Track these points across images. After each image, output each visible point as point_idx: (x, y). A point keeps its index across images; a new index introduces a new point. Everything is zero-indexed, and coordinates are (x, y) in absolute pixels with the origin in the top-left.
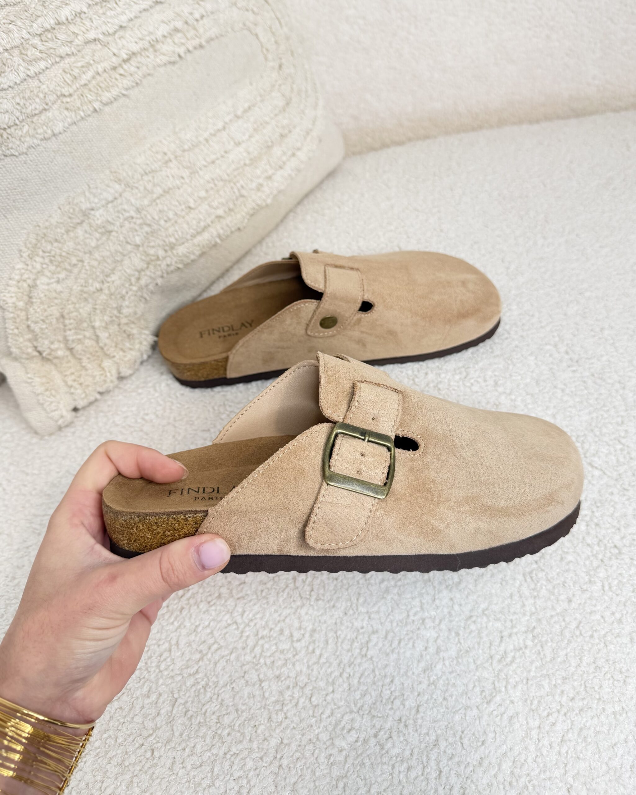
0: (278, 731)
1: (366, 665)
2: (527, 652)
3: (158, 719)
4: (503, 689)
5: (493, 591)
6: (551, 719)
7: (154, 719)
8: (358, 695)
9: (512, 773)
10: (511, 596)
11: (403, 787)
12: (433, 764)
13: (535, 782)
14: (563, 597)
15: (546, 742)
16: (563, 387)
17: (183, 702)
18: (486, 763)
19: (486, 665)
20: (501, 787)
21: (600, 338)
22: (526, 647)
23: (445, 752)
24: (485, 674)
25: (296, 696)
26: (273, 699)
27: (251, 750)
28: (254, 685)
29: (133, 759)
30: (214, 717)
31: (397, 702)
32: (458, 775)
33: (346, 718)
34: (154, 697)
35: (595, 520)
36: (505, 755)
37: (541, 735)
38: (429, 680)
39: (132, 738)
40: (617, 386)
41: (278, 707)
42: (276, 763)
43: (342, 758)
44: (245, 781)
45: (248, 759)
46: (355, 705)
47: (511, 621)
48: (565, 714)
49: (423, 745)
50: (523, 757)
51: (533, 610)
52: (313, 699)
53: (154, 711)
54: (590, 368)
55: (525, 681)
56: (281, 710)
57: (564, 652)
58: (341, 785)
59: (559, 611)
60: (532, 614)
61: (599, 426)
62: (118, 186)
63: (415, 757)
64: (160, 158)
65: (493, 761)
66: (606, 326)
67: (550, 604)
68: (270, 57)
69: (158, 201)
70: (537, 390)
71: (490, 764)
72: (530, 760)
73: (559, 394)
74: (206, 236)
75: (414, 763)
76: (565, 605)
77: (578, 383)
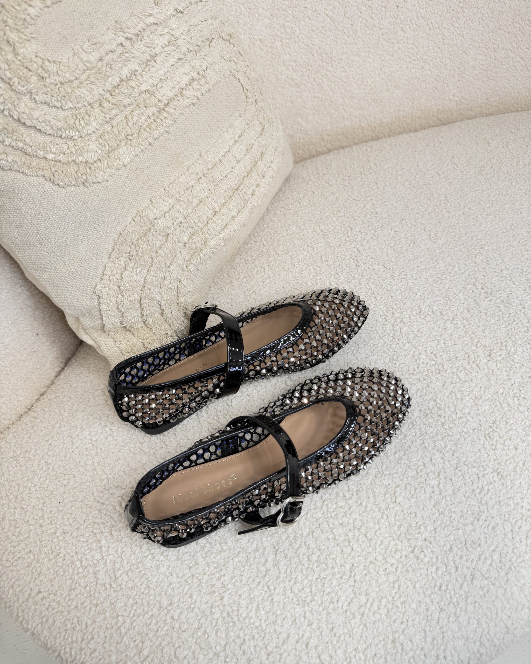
0: (349, 559)
1: (397, 508)
2: (496, 484)
3: (267, 564)
4: (486, 510)
5: (468, 449)
6: (518, 524)
7: (264, 565)
8: (396, 528)
9: (500, 561)
10: (479, 450)
11: (436, 581)
12: (451, 563)
13: (515, 565)
14: (511, 447)
15: (518, 539)
16: (486, 311)
17: (282, 550)
18: (483, 558)
19: (473, 496)
20: (496, 571)
21: (502, 277)
22: (495, 482)
23: (457, 555)
24: (473, 502)
25: (357, 535)
26: (342, 539)
27: (334, 574)
28: (327, 532)
29: (256, 593)
30: (305, 557)
31: (422, 528)
32: (468, 568)
33: (392, 544)
34: (261, 551)
35: (523, 396)
36: (494, 551)
37: (514, 535)
38: (439, 511)
39: (251, 580)
40: (520, 307)
41: (346, 544)
42: (352, 580)
43: (394, 570)
44: (334, 594)
45: (333, 580)
46: (396, 535)
47: (483, 466)
48: (526, 520)
49: (443, 553)
50: (505, 551)
51: (495, 457)
52: (368, 535)
53: (263, 560)
54: (500, 297)
55: (498, 503)
56: (349, 545)
57: (518, 482)
58: (396, 586)
59: (510, 456)
60: (495, 460)
61: (514, 334)
62: (170, 200)
63: (439, 561)
64: (194, 176)
65: (487, 555)
66: (503, 268)
67: (504, 452)
68: (249, 95)
69: (196, 209)
70: (469, 316)
71: (486, 557)
72: (510, 552)
73: (484, 316)
74: (227, 231)
75: (440, 565)
76: (514, 452)
77: (494, 308)
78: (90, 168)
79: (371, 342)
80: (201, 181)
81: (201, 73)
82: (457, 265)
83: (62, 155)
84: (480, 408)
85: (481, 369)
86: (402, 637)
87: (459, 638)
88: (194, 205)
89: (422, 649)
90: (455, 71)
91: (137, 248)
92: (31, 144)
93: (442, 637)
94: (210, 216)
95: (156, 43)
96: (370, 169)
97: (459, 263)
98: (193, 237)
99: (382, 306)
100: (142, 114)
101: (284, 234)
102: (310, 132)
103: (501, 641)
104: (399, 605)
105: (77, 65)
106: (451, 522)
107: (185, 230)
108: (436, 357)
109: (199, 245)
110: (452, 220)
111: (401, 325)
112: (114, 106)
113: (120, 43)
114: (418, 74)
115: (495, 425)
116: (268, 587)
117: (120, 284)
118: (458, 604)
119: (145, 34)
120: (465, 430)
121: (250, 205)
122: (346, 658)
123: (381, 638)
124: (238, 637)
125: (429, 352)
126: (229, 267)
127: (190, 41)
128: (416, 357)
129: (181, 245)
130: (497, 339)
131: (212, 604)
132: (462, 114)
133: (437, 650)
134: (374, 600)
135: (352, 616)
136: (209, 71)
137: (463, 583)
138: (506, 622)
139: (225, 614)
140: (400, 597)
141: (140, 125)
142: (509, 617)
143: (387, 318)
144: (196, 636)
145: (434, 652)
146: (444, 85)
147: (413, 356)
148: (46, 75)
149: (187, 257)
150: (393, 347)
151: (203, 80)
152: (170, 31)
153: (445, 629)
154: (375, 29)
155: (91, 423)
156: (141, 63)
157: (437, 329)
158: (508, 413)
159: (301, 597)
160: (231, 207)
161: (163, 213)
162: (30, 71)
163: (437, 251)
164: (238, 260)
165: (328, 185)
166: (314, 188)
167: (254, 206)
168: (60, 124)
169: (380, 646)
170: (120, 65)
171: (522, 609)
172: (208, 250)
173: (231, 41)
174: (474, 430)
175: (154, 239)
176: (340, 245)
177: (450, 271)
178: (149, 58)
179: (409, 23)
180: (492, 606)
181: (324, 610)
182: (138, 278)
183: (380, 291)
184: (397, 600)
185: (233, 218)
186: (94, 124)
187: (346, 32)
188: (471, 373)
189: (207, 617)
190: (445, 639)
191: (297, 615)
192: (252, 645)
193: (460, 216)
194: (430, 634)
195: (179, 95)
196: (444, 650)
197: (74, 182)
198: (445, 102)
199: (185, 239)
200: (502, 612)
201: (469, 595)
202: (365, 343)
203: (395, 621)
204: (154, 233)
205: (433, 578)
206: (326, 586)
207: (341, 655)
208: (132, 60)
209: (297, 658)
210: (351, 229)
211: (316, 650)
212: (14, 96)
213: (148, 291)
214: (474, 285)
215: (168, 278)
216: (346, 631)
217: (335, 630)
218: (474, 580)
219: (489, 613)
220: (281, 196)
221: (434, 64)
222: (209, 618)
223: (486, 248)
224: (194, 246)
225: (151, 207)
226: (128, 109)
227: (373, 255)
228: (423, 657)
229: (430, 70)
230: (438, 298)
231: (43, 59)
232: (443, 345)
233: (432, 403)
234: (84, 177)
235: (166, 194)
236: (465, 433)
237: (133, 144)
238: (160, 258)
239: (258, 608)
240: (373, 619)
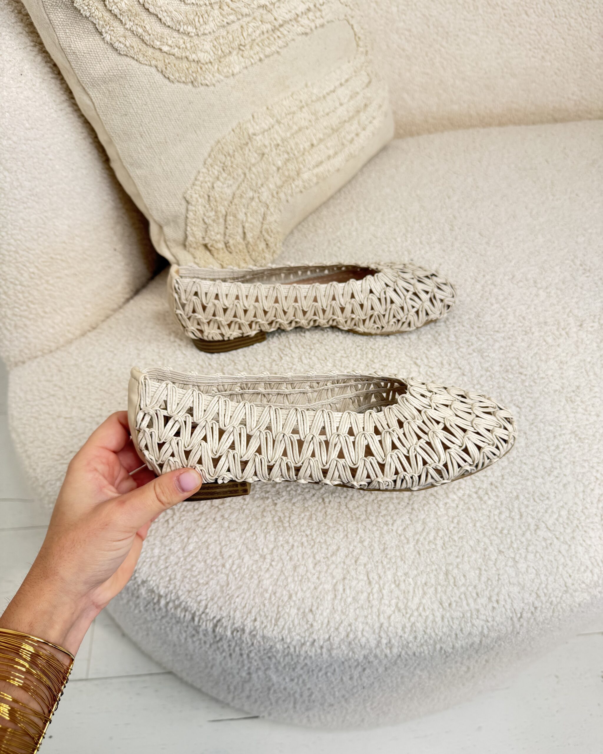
2: (572, 446)
4: (558, 467)
6: (591, 487)
9: (568, 518)
10: (559, 411)
11: (497, 523)
12: (516, 510)
14: (593, 413)
15: (588, 500)
18: (550, 511)
19: (546, 452)
23: (523, 503)
24: (546, 458)
32: (533, 518)
36: (562, 507)
37: (585, 496)
42: (410, 507)
43: (454, 505)
47: (560, 426)
49: (508, 499)
51: (574, 420)
55: (572, 463)
58: (456, 521)
59: (591, 422)
60: (574, 423)
62: (271, 120)
63: (504, 506)
64: (297, 103)
65: (555, 510)
67: (585, 417)
68: (361, 43)
69: (295, 136)
71: (553, 512)
72: (579, 511)
73: (579, 290)
74: (321, 169)
75: (503, 509)
76: (595, 418)
78: (201, 68)
80: (304, 110)
83: (176, 49)
85: (570, 336)
86: (455, 571)
87: (514, 584)
88: (293, 131)
89: (475, 587)
90: (577, 66)
92: (150, 32)
93: (497, 578)
94: (307, 148)
96: (474, 148)
98: (288, 164)
100: (258, 27)
102: (414, 111)
104: (456, 539)
106: (520, 472)
107: (281, 154)
109: (292, 174)
112: (233, 12)
114: (537, 64)
115: (578, 391)
116: (323, 500)
117: (210, 194)
118: (518, 549)
120: (546, 390)
121: (347, 151)
122: (395, 581)
123: (434, 567)
124: (288, 542)
128: (503, 318)
129: (275, 168)
133: (490, 591)
134: (430, 530)
135: (406, 541)
136: (325, 7)
137: (526, 531)
138: (566, 579)
139: (276, 519)
140: (458, 532)
141: (253, 38)
142: (570, 576)
144: (244, 537)
145: (487, 593)
146: (564, 80)
147: (500, 316)
149: (279, 183)
151: (318, 14)
153: (501, 572)
157: (528, 295)
159: (355, 514)
160: (329, 145)
161: (262, 130)
164: (324, 213)
167: (351, 154)
168: (180, 18)
169: (431, 575)
171: (585, 571)
172: (301, 183)
174: (555, 392)
175: (250, 154)
179: (535, 6)
180: (553, 560)
181: (377, 530)
182: (228, 191)
184: (455, 535)
185: (329, 157)
186: (212, 24)
188: (559, 339)
189: (257, 519)
190: (500, 582)
191: (349, 530)
192: (300, 551)
194: (485, 573)
195: (294, 21)
196: (498, 594)
197: (183, 79)
198: (563, 100)
199: (280, 163)
200: (563, 569)
201: (531, 543)
203: (450, 554)
204: (251, 149)
205: (495, 521)
206: (382, 508)
207: (390, 577)
209: (345, 572)
211: (365, 567)
213: (234, 208)
214: (573, 261)
216: (398, 554)
217: (387, 551)
218: (538, 530)
219: (549, 566)
221: (555, 55)
222: (260, 521)
223: (590, 231)
224: (287, 173)
225: (252, 121)
226: (245, 19)
228: (474, 595)
229: (551, 62)
230: (533, 268)
232: (533, 310)
233: (514, 361)
234: (194, 76)
235: (269, 114)
236: (547, 393)
237: (244, 55)
238: (253, 176)
239: (311, 517)
240: (428, 548)
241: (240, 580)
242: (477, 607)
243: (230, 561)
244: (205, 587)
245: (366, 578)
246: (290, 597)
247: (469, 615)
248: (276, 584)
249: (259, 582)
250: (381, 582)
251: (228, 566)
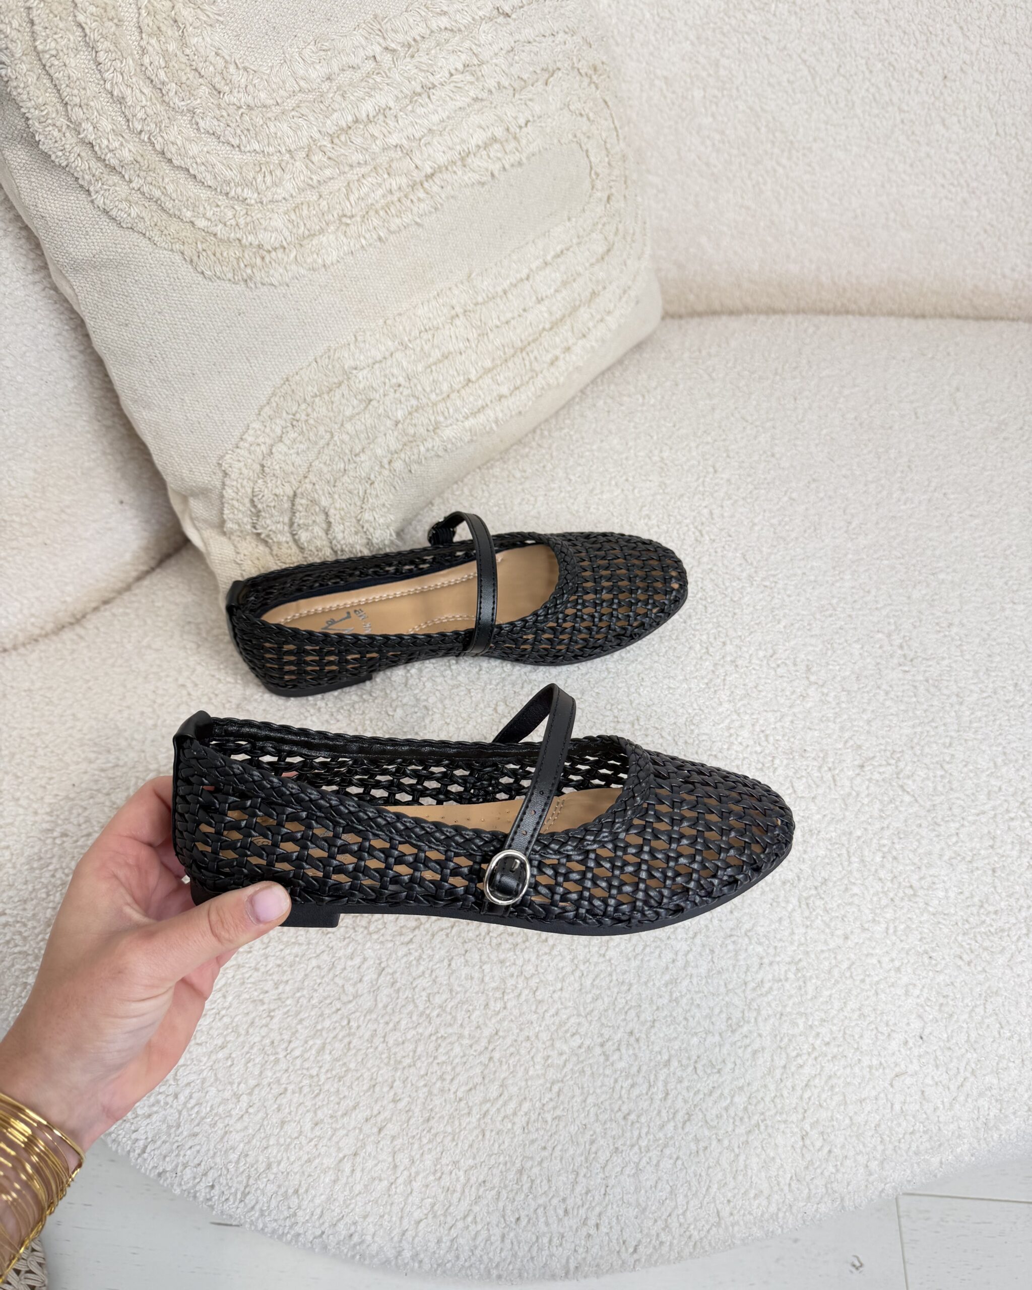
0: (493, 1021)
1: (602, 967)
2: (787, 986)
3: (359, 985)
4: (753, 1020)
5: (761, 911)
6: (800, 1061)
7: (355, 984)
8: (589, 998)
9: (746, 1109)
10: (780, 920)
11: (623, 1103)
12: (660, 1084)
14: (839, 932)
15: (789, 1084)
16: (888, 689)
17: (391, 971)
18: (716, 1095)
19: (738, 991)
20: (731, 1120)
21: (945, 636)
22: (787, 979)
23: (674, 1074)
24: (736, 1001)
25: (520, 986)
26: (494, 985)
27: (461, 1036)
28: (474, 966)
29: (327, 1023)
30: (424, 994)
31: (632, 1013)
32: (686, 1101)
33: (573, 1020)
34: (357, 961)
35: (894, 853)
36: (741, 1088)
37: (785, 1075)
38: (671, 995)
39: (328, 1001)
40: (954, 699)
41: (498, 994)
42: (487, 1054)
43: (561, 1062)
44: (449, 1068)
45: (456, 1045)
46: (584, 1009)
47: (775, 948)
48: (816, 1059)
49: (652, 1064)
50: (761, 1094)
51: (803, 940)
52: (538, 994)
53: (355, 976)
54: (925, 671)
55: (778, 1016)
56: (502, 998)
57: (828, 993)
58: (556, 1088)
59: (831, 946)
60: (801, 944)
61: (922, 743)
62: (390, 343)
63: (642, 1074)
64: (445, 311)
65: (726, 1092)
66: (956, 621)
67: (823, 937)
68: (599, 184)
69: (433, 368)
70: (856, 688)
71: (722, 1094)
72: (768, 1099)
73: (881, 696)
74: (481, 418)
75: (640, 1080)
76: (840, 941)
77: (906, 687)
78: (263, 258)
79: (666, 681)
80: (457, 322)
81: (512, 130)
82: (873, 592)
83: (220, 226)
84: (809, 849)
85: (839, 784)
86: (536, 1170)
87: (630, 1204)
88: (432, 360)
89: (564, 1200)
91: (309, 410)
92: (174, 196)
93: (603, 1191)
94: (456, 387)
95: (440, 64)
96: (796, 368)
97: (879, 589)
98: (415, 414)
99: (710, 625)
100: (380, 185)
101: (595, 447)
102: (717, 267)
103: (703, 1234)
104: (549, 1119)
105: (284, 82)
106: (686, 1019)
107: (403, 399)
108: (767, 740)
109: (422, 430)
110: (903, 507)
111: (731, 668)
112: (331, 163)
113: (372, 54)
114: (952, 212)
115: (824, 887)
117: (264, 462)
118: (648, 1150)
119: (424, 46)
121: (540, 381)
122: (436, 1171)
123: (502, 1159)
124: (278, 1081)
125: (757, 729)
126: (478, 478)
127: (507, 71)
128: (732, 731)
129: (389, 423)
130: (887, 743)
131: (254, 1018)
132: (1020, 308)
133: (588, 1209)
134: (511, 1098)
135: (466, 1111)
136: (529, 128)
137: (669, 1120)
138: (720, 1207)
139: (267, 1041)
140: (554, 1108)
141: (370, 202)
142: (729, 1201)
143: (711, 649)
145: (582, 1212)
146: (1000, 244)
147: (729, 728)
148: (227, 89)
149: (394, 445)
150: (701, 701)
151: (513, 144)
152: (474, 47)
153: (612, 1182)
154: (890, 109)
155: (163, 674)
156: (400, 95)
157: (788, 693)
158: (858, 875)
159: (395, 1054)
160: (501, 378)
161: (370, 361)
162: (202, 77)
163: (850, 556)
164: (497, 471)
165: (706, 377)
166: (680, 376)
167: (548, 385)
168: (229, 174)
169: (495, 1171)
170: (360, 94)
171: (756, 1197)
172: (438, 442)
173: (595, 78)
174: (784, 883)
175: (344, 401)
176: (682, 496)
177: (856, 597)
178: (419, 89)
179: (960, 112)
180: (703, 1174)
181: (425, 1085)
182: (298, 461)
183: (719, 598)
184: (549, 1111)
185: (501, 397)
186: (289, 186)
187: (833, 102)
188: (818, 786)
190: (607, 1198)
191: (380, 1079)
192: (295, 1100)
193: (920, 502)
194: (584, 1180)
195: (459, 163)
196: (600, 1214)
197: (230, 276)
198: (993, 277)
199: (400, 415)
200: (719, 1189)
201: (671, 1142)
202: (654, 680)
203: (533, 1142)
204: (346, 393)
205: (620, 1097)
206: (441, 1050)
207: (428, 1163)
208: (386, 88)
209: (359, 1144)
210: (715, 471)
211: (392, 1142)
212: (164, 113)
213: (309, 487)
214: (889, 635)
215: (352, 473)
216: (449, 1129)
217: (432, 1123)
218: (688, 1124)
219: (694, 1182)
220: (617, 374)
221: (988, 201)
222: (241, 1039)
223: (942, 576)
224: (411, 431)
225: (352, 347)
226: (356, 171)
227: (733, 529)
228: (561, 1212)
229: (978, 211)
230: (813, 641)
231: (226, 62)
232: (787, 724)
234: (249, 271)
235: (385, 331)
237: (348, 233)
238: (346, 438)
239: (323, 1048)
240: (500, 1127)
241: (198, 1125)
242: (562, 1231)
243: (187, 1092)
244: (145, 1122)
245: (390, 1159)
246: (269, 1167)
247: (545, 1240)
248: (249, 1142)
249: (226, 1133)
250: (413, 1170)
251: (182, 1098)
